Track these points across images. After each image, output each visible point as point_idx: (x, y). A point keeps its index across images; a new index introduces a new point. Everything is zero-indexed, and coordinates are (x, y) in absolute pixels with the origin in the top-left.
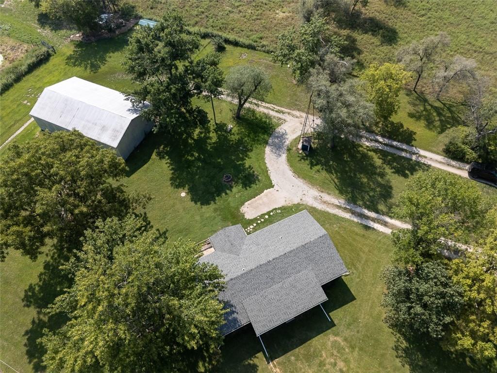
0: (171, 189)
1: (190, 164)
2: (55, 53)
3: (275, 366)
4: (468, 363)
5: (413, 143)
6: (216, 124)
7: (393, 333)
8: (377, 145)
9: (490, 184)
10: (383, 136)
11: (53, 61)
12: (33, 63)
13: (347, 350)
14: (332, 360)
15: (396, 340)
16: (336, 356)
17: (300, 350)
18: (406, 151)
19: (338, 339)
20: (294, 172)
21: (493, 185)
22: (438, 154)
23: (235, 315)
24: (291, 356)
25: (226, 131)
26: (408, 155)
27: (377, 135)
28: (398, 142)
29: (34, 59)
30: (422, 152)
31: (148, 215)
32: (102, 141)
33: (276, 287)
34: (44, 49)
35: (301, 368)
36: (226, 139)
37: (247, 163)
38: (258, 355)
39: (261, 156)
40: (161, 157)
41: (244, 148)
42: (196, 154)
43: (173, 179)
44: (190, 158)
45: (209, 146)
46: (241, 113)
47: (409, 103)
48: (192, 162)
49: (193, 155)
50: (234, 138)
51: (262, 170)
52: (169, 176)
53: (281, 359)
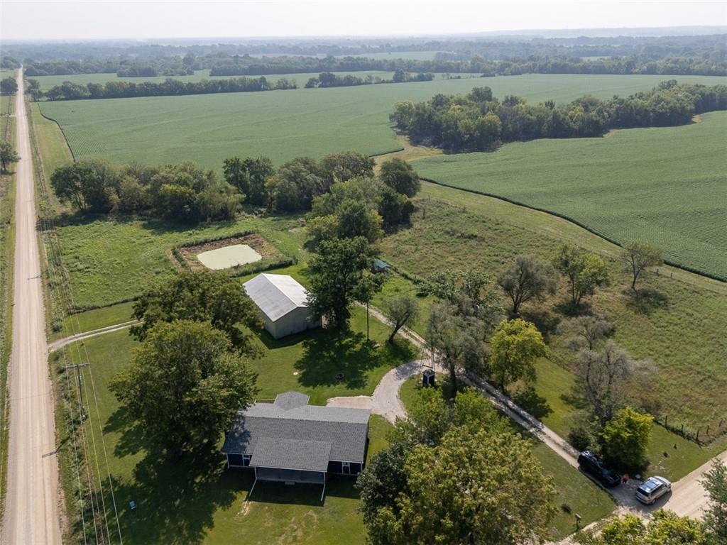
0: (291, 366)
1: (322, 357)
2: (297, 264)
3: (247, 505)
5: (543, 419)
6: (368, 340)
7: (367, 539)
8: (503, 406)
9: (598, 482)
10: (515, 402)
11: (291, 268)
12: (275, 265)
13: (314, 527)
14: (296, 527)
16: (302, 526)
17: (277, 507)
18: (528, 422)
19: (315, 516)
20: (400, 394)
21: (601, 485)
22: (561, 436)
23: (246, 444)
24: (267, 506)
25: (371, 348)
26: (527, 426)
27: (510, 399)
28: (528, 412)
29: (278, 262)
30: (545, 430)
31: (258, 377)
32: (268, 315)
33: (293, 441)
34: (291, 259)
35: (266, 517)
36: (367, 352)
37: (367, 373)
38: (243, 492)
39: (383, 372)
40: (305, 345)
41: (375, 363)
42: (332, 353)
43: (299, 362)
44: (325, 354)
45: (348, 352)
46: (394, 338)
47: (572, 388)
48: (324, 357)
49: (329, 353)
50: (373, 354)
51: (374, 382)
52: (298, 359)
53: (257, 503)
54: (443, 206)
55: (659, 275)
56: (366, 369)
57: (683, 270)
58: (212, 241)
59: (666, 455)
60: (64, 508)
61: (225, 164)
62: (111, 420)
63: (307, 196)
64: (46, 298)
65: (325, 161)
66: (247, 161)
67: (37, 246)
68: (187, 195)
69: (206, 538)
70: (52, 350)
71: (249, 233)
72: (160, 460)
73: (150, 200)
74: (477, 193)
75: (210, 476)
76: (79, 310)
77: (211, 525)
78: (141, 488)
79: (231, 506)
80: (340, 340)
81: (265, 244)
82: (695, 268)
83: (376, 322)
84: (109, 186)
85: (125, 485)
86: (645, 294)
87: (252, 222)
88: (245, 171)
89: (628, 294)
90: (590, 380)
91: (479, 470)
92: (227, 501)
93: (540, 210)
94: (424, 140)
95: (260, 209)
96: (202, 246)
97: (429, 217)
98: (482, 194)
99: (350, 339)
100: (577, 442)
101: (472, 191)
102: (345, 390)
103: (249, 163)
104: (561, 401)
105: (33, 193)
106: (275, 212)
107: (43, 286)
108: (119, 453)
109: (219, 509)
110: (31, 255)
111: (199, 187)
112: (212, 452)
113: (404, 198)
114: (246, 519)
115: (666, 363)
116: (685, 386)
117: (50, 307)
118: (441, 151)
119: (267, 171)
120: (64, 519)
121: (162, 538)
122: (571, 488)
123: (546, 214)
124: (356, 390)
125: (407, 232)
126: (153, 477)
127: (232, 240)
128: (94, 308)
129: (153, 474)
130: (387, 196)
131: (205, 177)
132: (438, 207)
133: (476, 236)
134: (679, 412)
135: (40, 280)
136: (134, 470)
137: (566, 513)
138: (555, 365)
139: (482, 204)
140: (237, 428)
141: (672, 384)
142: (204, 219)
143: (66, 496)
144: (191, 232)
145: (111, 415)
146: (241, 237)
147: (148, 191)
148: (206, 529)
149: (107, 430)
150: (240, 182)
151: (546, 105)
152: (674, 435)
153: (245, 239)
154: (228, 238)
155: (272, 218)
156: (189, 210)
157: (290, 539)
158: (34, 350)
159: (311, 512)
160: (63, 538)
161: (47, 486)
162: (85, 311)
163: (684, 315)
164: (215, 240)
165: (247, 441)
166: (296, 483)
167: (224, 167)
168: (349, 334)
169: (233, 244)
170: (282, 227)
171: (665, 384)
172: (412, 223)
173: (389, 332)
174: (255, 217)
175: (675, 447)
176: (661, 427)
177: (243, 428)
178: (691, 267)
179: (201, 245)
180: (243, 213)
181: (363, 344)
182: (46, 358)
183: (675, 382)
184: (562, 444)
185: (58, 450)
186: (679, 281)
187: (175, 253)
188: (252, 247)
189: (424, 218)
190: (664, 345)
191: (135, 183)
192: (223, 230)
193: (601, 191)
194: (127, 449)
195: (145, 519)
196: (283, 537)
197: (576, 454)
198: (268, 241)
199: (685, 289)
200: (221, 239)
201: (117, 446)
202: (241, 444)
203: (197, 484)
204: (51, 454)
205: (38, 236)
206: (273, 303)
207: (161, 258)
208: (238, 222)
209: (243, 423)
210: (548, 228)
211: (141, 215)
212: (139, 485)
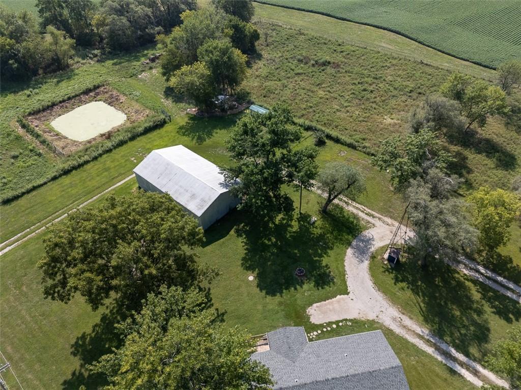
0: (240, 269)
1: (265, 248)
2: (170, 121)
6: (301, 213)
8: (477, 275)
10: (485, 267)
11: (167, 128)
18: (513, 291)
20: (374, 283)
25: (309, 223)
26: (514, 297)
27: (479, 264)
28: (504, 278)
32: (189, 208)
36: (309, 230)
37: (325, 261)
39: (341, 256)
40: (239, 233)
41: (325, 243)
42: (274, 239)
43: (245, 259)
44: (266, 242)
45: (289, 234)
48: (268, 246)
49: (271, 240)
50: (316, 232)
51: (339, 272)
52: (242, 256)
54: (278, 28)
56: (321, 255)
58: (60, 102)
61: (37, 2)
63: (141, 31)
68: (7, 47)
71: (98, 87)
74: (299, 9)
81: (123, 99)
87: (92, 70)
88: (62, 7)
93: (366, 24)
95: (93, 52)
96: (52, 110)
97: (272, 44)
101: (293, 8)
106: (109, 53)
111: (18, 35)
119: (87, 5)
123: (372, 28)
124: (328, 289)
125: (260, 64)
127: (83, 98)
130: (236, 28)
131: (20, 22)
132: (274, 30)
133: (329, 63)
142: (35, 73)
144: (27, 92)
146: (91, 93)
150: (60, 22)
153: (97, 94)
154: (76, 96)
155: (112, 62)
156: (16, 65)
164: (64, 101)
167: (37, 5)
169: (86, 102)
170: (129, 73)
172: (260, 52)
174: (92, 62)
179: (49, 108)
180: (76, 59)
181: (299, 220)
187: (24, 126)
188: (109, 104)
189: (268, 46)
192: (64, 84)
198: (125, 95)
200: (69, 99)
206: (187, 191)
207: (9, 135)
208: (76, 71)
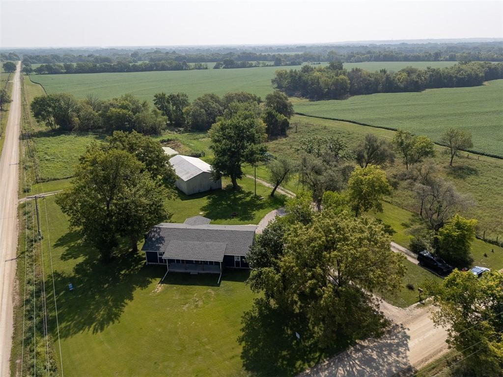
0: (198, 210)
1: (221, 204)
2: (204, 156)
3: (160, 286)
4: (293, 343)
6: (255, 195)
7: (253, 306)
9: (434, 272)
13: (212, 299)
14: (197, 299)
15: (252, 310)
16: (202, 299)
17: (184, 288)
19: (213, 293)
22: (403, 246)
23: (160, 245)
24: (175, 287)
25: (258, 199)
29: (190, 154)
32: (182, 178)
33: (197, 242)
34: (200, 153)
35: (174, 294)
36: (255, 201)
37: (254, 212)
38: (157, 279)
39: (266, 212)
40: (209, 198)
41: (261, 207)
42: (229, 202)
43: (204, 207)
44: (224, 203)
45: (240, 201)
46: (274, 194)
47: (410, 219)
49: (227, 202)
50: (259, 202)
51: (259, 217)
52: (203, 206)
53: (168, 285)
54: (310, 126)
55: (469, 158)
56: (255, 211)
57: (486, 156)
59: (486, 255)
60: (18, 291)
61: (155, 98)
62: (60, 240)
64: (21, 175)
65: (227, 97)
66: (170, 96)
67: (18, 148)
68: (127, 115)
69: (127, 306)
70: (22, 203)
71: (171, 141)
72: (95, 262)
73: (101, 121)
74: (334, 119)
75: (132, 270)
76: (43, 180)
77: (131, 299)
78: (79, 278)
79: (147, 287)
80: (234, 196)
81: (182, 146)
82: (495, 154)
83: (262, 186)
84: (73, 111)
85: (67, 276)
86: (461, 168)
88: (169, 103)
89: (448, 168)
90: (423, 215)
91: (343, 235)
92: (144, 284)
94: (296, 94)
95: (179, 128)
97: (300, 132)
98: (337, 120)
99: (242, 195)
100: (416, 248)
101: (330, 119)
102: (238, 221)
103: (172, 97)
104: (402, 227)
105: (19, 121)
106: (189, 130)
107: (20, 169)
108: (64, 258)
109: (138, 289)
110: (13, 153)
111: (136, 110)
112: (135, 256)
113: (281, 117)
114: (159, 294)
115: (480, 204)
116: (496, 217)
117: (23, 180)
118: (308, 100)
119: (184, 103)
120: (17, 297)
121: (92, 307)
122: (413, 276)
124: (246, 221)
125: (284, 139)
126: (88, 271)
128: (55, 179)
129: (89, 270)
131: (140, 105)
132: (306, 127)
134: (493, 231)
135: (18, 165)
136: (74, 268)
137: (411, 290)
138: (397, 207)
139: (337, 125)
140: (154, 235)
141: (486, 216)
143: (20, 284)
145: (60, 237)
146: (165, 143)
147: (100, 115)
148: (126, 301)
149: (56, 245)
150: (165, 110)
151: (381, 72)
152: (491, 245)
153: (169, 144)
155: (188, 134)
156: (128, 126)
157: (193, 307)
158: (8, 203)
159: (210, 290)
160: (14, 308)
161: (6, 277)
162: (48, 181)
163: (490, 178)
165: (162, 243)
166: (199, 273)
167: (154, 100)
168: (242, 192)
170: (195, 138)
171: (481, 215)
172: (288, 134)
173: (271, 191)
174: (175, 133)
175: (493, 251)
176: (480, 241)
177: (159, 235)
178: (492, 154)
180: (167, 130)
181: (252, 197)
182: (17, 206)
183: (488, 214)
184: (404, 251)
185: (17, 258)
186: (484, 161)
188: (172, 149)
189: (296, 132)
190: (478, 194)
191: (90, 109)
193: (423, 117)
194: (70, 256)
195: (80, 296)
196: (187, 305)
197: (416, 256)
198: (184, 144)
199: (489, 165)
201: (63, 254)
202: (157, 245)
203: (123, 274)
204: (12, 260)
205: (20, 143)
206: (185, 171)
208: (163, 135)
209: (159, 232)
210: (386, 136)
211: (94, 132)
212: (77, 277)
